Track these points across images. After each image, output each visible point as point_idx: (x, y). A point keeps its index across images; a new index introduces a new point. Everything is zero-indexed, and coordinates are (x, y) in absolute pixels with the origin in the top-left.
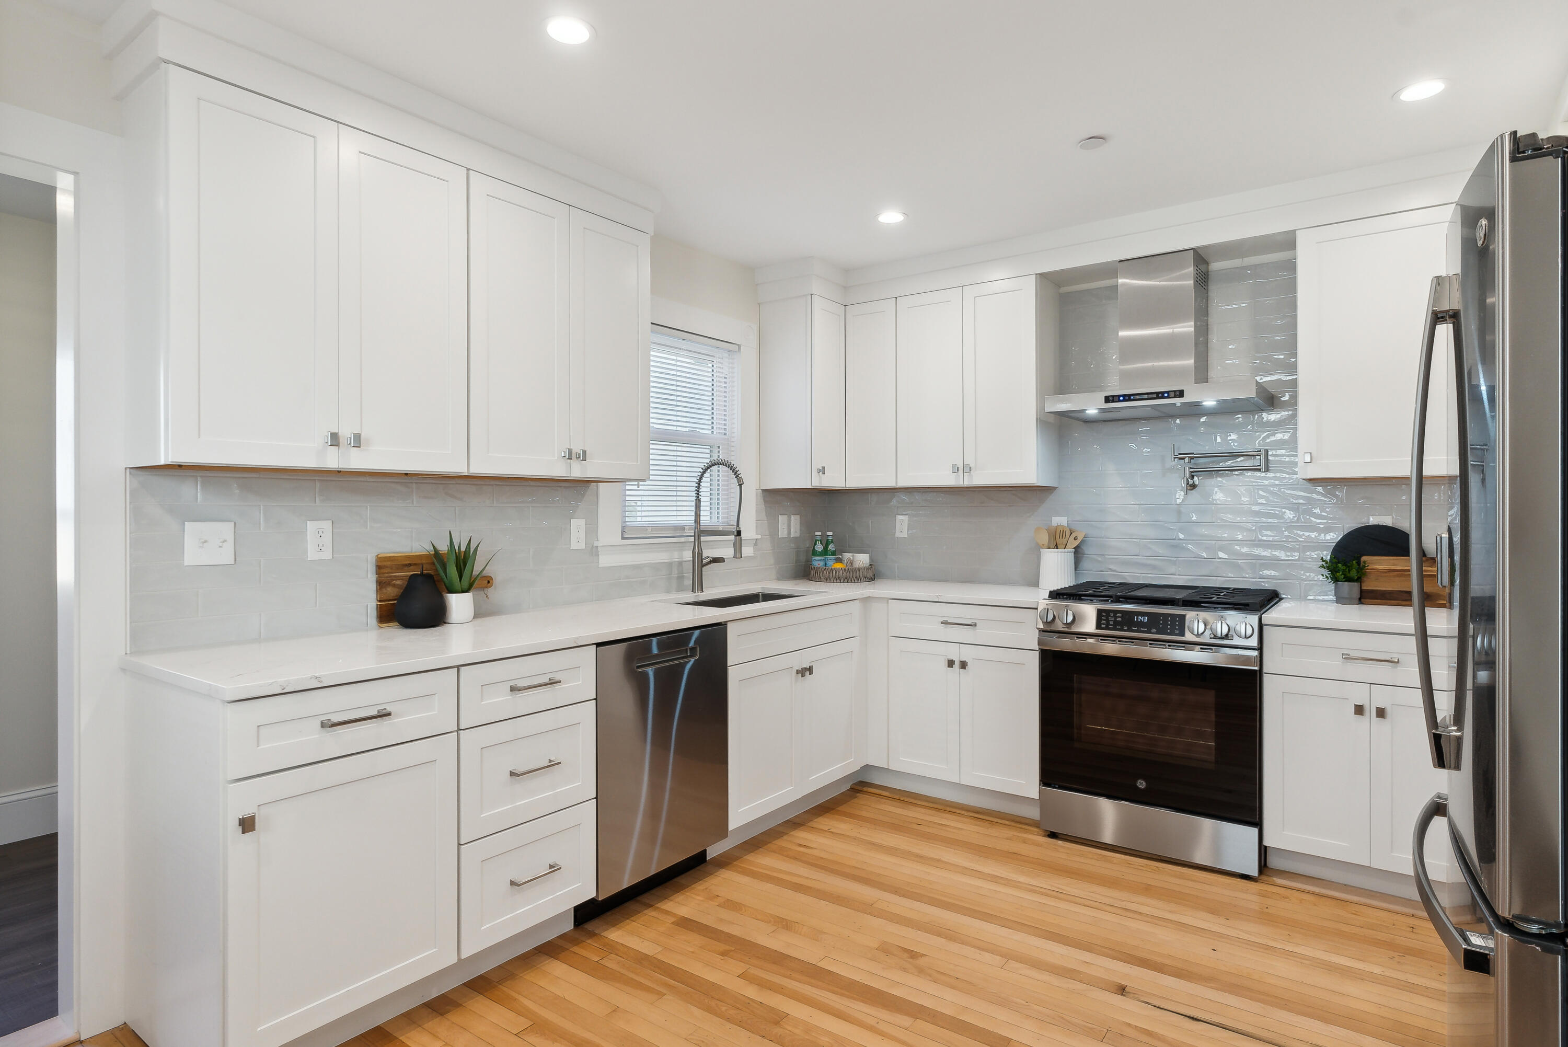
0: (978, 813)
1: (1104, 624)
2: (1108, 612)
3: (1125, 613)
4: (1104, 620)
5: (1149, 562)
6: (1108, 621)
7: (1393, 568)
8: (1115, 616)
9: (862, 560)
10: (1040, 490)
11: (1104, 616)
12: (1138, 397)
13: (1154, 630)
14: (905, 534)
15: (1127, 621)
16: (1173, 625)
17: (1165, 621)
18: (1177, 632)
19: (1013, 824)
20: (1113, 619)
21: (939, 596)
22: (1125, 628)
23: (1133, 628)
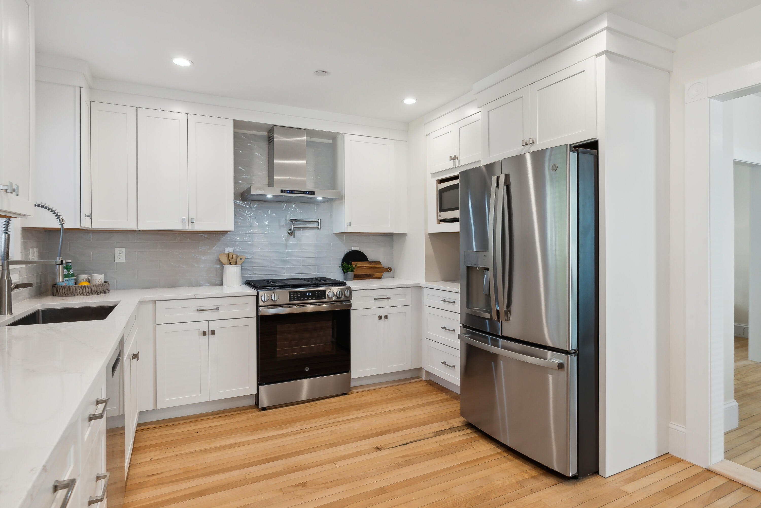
0: (218, 414)
1: (292, 299)
2: (294, 292)
3: (302, 292)
4: (292, 296)
5: (273, 269)
6: (294, 297)
7: (361, 266)
8: (297, 294)
9: (99, 278)
10: (217, 234)
11: (292, 295)
12: (295, 192)
13: (314, 298)
14: (123, 260)
15: (303, 296)
16: (321, 295)
17: (318, 293)
18: (323, 298)
19: (241, 412)
20: (295, 295)
21: (195, 295)
22: (302, 299)
23: (306, 299)
